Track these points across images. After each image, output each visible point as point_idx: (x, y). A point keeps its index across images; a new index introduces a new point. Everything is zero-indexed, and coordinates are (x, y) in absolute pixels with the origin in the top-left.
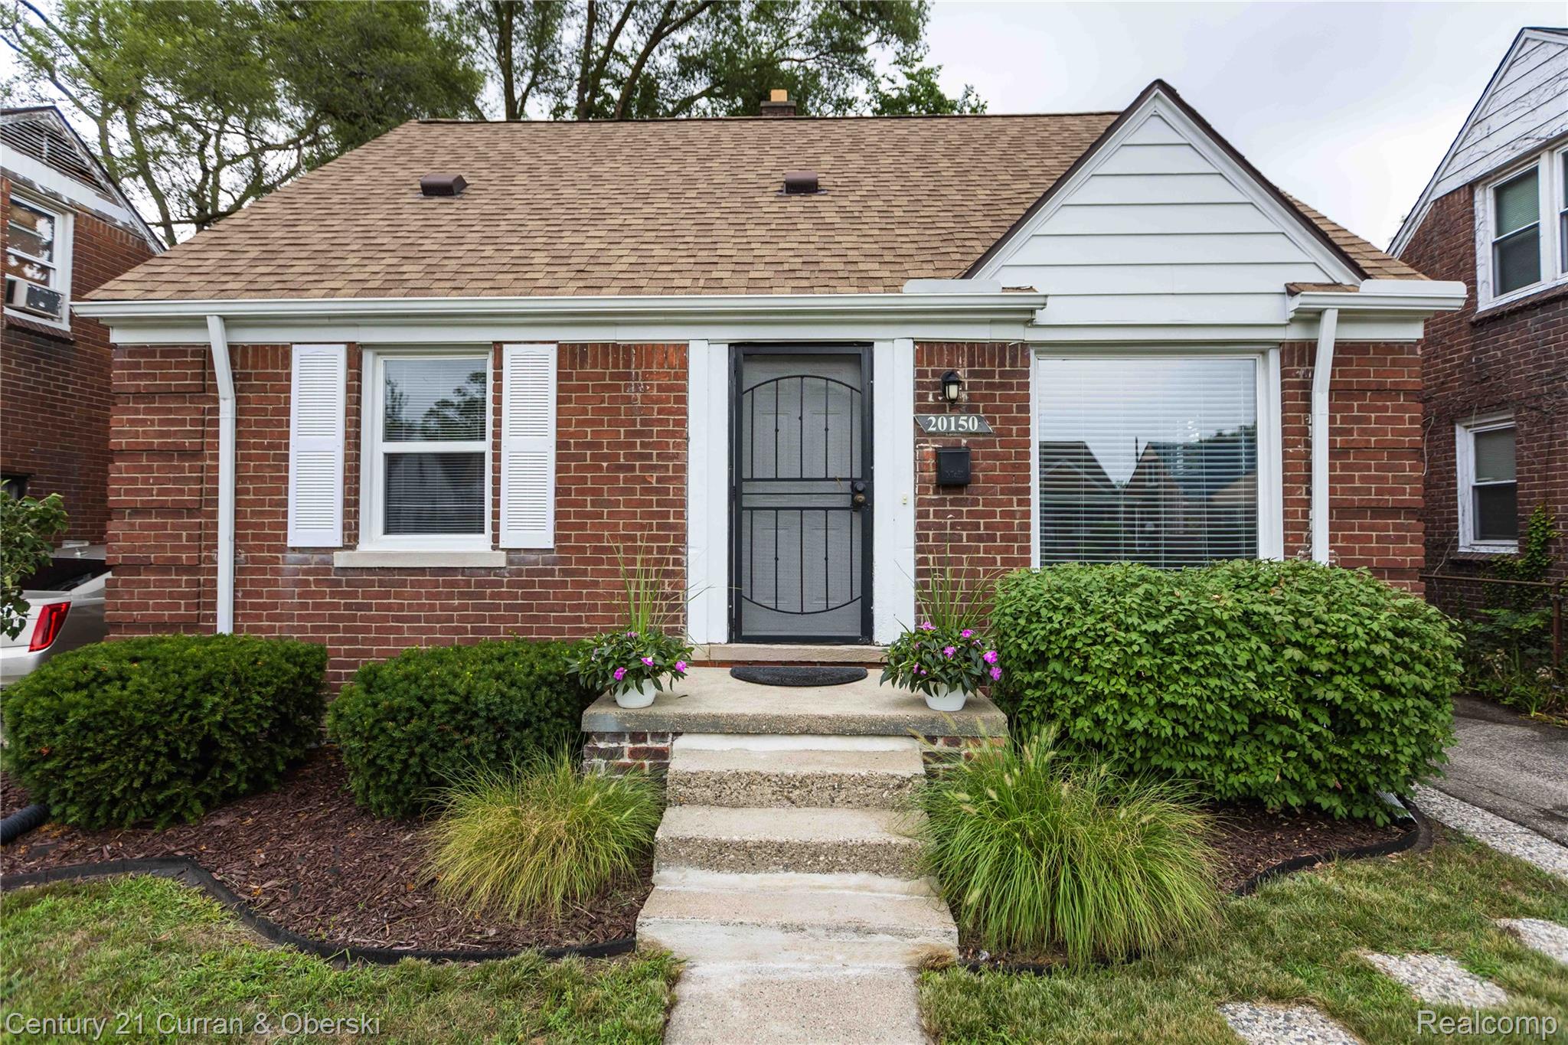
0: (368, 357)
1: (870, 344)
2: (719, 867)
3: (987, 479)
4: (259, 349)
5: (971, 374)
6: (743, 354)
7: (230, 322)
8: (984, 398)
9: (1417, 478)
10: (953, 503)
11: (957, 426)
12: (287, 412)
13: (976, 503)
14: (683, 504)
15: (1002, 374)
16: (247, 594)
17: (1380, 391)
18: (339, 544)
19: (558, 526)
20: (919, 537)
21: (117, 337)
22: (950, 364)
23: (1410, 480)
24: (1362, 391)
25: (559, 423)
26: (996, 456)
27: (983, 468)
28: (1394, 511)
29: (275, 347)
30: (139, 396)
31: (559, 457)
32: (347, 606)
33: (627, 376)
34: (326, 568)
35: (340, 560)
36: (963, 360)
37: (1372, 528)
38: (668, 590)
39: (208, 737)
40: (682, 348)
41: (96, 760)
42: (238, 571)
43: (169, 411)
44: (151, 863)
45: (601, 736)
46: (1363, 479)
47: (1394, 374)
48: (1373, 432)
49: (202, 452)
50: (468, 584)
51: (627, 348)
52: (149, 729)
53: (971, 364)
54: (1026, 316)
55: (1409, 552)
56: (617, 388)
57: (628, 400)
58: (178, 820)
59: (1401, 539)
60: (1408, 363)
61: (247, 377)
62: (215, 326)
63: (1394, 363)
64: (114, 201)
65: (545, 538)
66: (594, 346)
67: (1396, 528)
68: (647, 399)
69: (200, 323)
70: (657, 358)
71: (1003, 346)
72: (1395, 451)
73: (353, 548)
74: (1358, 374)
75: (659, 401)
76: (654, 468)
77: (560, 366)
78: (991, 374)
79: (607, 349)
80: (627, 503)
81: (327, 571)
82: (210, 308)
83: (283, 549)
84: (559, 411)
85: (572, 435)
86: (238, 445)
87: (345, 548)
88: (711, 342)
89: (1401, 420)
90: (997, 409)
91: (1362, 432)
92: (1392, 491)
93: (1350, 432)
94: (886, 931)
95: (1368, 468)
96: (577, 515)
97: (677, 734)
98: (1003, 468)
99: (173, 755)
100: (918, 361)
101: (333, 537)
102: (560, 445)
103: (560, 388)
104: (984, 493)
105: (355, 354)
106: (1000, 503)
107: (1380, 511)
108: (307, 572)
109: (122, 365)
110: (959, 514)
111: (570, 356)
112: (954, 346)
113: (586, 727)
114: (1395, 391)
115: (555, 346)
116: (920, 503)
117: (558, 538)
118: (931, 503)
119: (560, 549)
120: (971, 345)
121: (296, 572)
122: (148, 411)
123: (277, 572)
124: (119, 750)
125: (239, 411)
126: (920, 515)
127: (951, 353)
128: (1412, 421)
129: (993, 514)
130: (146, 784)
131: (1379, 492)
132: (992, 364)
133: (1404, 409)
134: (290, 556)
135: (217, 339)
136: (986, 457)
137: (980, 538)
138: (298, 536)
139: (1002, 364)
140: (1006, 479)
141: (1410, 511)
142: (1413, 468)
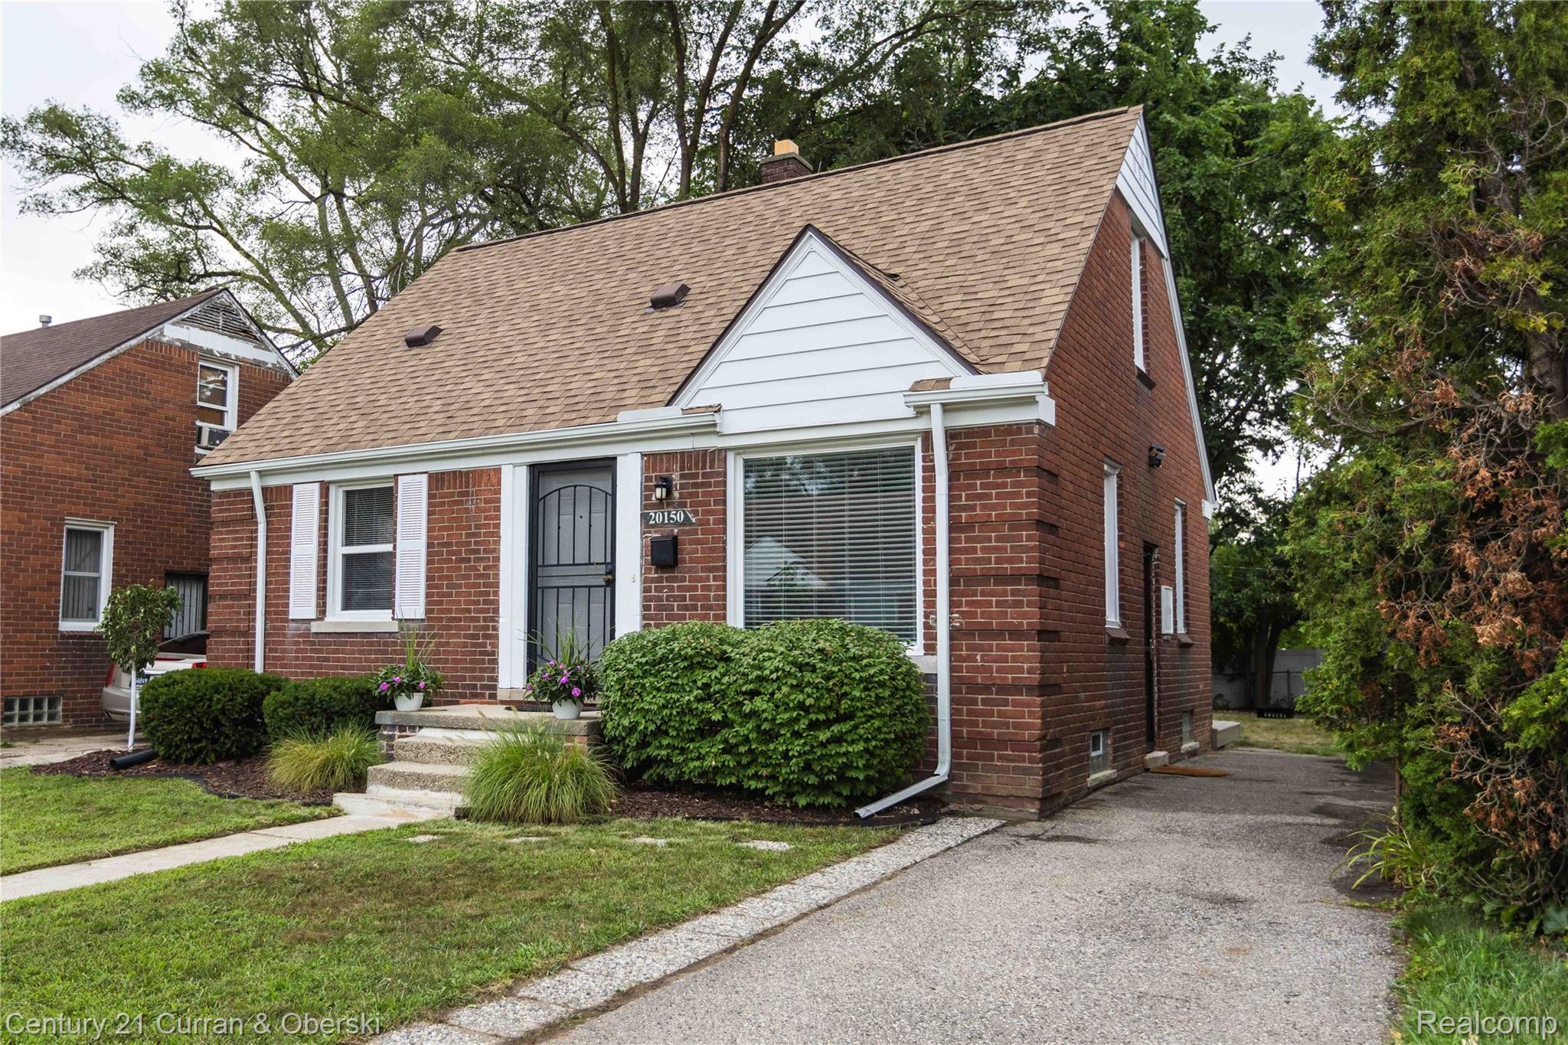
0: (333, 489)
1: (614, 459)
2: (393, 786)
3: (692, 560)
4: (278, 488)
5: (682, 477)
6: (537, 472)
7: (261, 474)
8: (691, 495)
9: (1033, 548)
10: (668, 580)
11: (670, 519)
12: (289, 529)
13: (683, 579)
14: (497, 585)
15: (704, 475)
16: (271, 650)
17: (1001, 469)
18: (314, 617)
19: (428, 603)
20: (646, 608)
21: (215, 487)
22: (668, 470)
23: (1026, 549)
24: (985, 471)
25: (430, 530)
26: (698, 542)
27: (687, 551)
28: (1015, 578)
29: (285, 487)
30: (225, 523)
31: (429, 554)
32: (318, 659)
33: (466, 494)
34: (307, 634)
35: (315, 627)
36: (676, 466)
37: (992, 594)
38: (489, 648)
39: (216, 717)
40: (498, 471)
41: (170, 723)
42: (266, 635)
43: (236, 532)
44: (188, 776)
45: (386, 727)
46: (984, 550)
47: (1015, 453)
48: (994, 507)
49: (250, 558)
50: (379, 643)
51: (467, 473)
52: (191, 709)
53: (682, 469)
54: (711, 429)
55: (1025, 615)
56: (460, 503)
57: (467, 510)
58: (204, 762)
59: (1018, 604)
60: (1025, 442)
61: (272, 507)
62: (254, 476)
63: (1013, 443)
64: (267, 349)
65: (419, 612)
66: (449, 473)
67: (1014, 593)
68: (479, 510)
69: (246, 475)
70: (485, 478)
71: (705, 452)
72: (1015, 524)
73: (322, 619)
74: (980, 455)
75: (485, 510)
76: (481, 559)
77: (430, 489)
78: (696, 476)
79: (456, 474)
80: (467, 586)
81: (308, 635)
82: (251, 467)
83: (287, 621)
84: (429, 521)
85: (436, 538)
86: (268, 553)
87: (318, 619)
88: (515, 465)
89: (1019, 495)
90: (700, 504)
91: (984, 507)
92: (1010, 560)
93: (973, 508)
94: (427, 806)
95: (989, 540)
96: (438, 595)
97: (421, 727)
98: (703, 551)
99: (200, 724)
100: (646, 468)
101: (311, 612)
102: (430, 545)
103: (430, 505)
104: (690, 570)
105: (325, 488)
106: (700, 579)
107: (1001, 579)
108: (299, 636)
109: (217, 505)
110: (671, 589)
111: (436, 480)
112: (670, 455)
113: (377, 721)
114: (1014, 469)
115: (425, 476)
116: (645, 580)
117: (428, 611)
118: (653, 580)
119: (429, 619)
120: (683, 453)
121: (294, 636)
122: (228, 533)
123: (284, 636)
124: (178, 719)
125: (268, 530)
126: (646, 590)
127: (668, 461)
128: (1029, 495)
129: (695, 588)
130: (189, 739)
131: (998, 561)
132: (697, 468)
133: (1022, 484)
134: (292, 625)
135: (255, 484)
136: (691, 542)
137: (686, 608)
138: (294, 614)
139: (704, 467)
140: (704, 560)
141: (1029, 578)
142: (1029, 538)
